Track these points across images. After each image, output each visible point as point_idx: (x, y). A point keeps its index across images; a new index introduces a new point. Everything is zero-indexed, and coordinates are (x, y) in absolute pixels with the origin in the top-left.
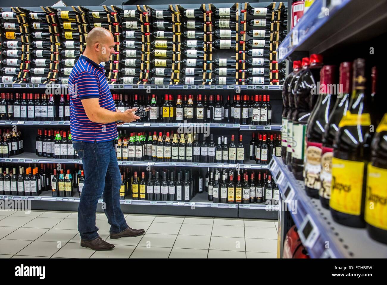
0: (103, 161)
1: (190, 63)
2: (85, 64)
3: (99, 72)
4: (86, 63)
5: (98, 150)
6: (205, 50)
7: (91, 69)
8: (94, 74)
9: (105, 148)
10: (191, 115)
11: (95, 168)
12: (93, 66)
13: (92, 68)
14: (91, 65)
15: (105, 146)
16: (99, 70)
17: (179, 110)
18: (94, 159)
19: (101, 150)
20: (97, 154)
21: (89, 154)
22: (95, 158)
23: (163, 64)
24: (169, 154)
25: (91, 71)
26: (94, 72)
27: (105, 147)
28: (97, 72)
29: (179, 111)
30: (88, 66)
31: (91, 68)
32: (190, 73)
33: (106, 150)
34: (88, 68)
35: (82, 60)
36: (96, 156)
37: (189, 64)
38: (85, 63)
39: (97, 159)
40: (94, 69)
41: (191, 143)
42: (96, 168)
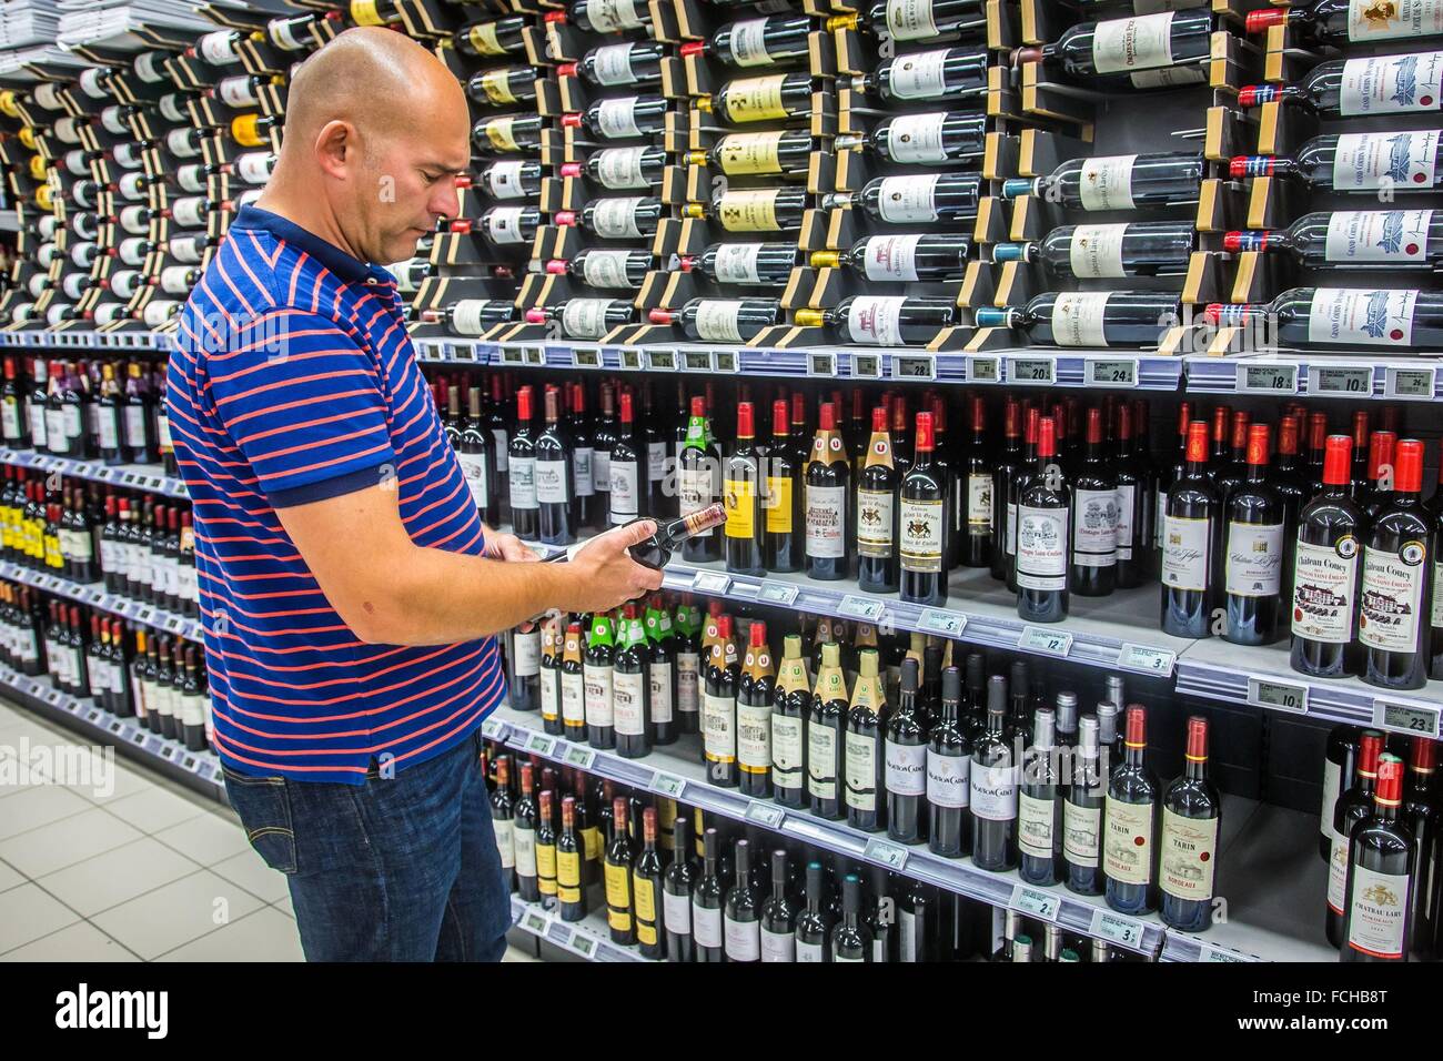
0: (420, 890)
1: (901, 203)
2: (272, 263)
3: (372, 307)
4: (278, 252)
5: (386, 828)
6: (994, 107)
7: (316, 293)
8: (342, 324)
9: (432, 810)
10: (881, 536)
11: (369, 929)
12: (326, 271)
13: (319, 283)
14: (312, 268)
15: (430, 793)
16: (369, 296)
17: (822, 499)
18: (362, 880)
19: (410, 828)
20: (384, 853)
21: (334, 854)
22: (371, 874)
23: (761, 215)
24: (757, 748)
25: (315, 304)
26: (336, 306)
27: (434, 800)
28: (354, 308)
29: (822, 507)
30: (296, 272)
31: (313, 284)
32: (893, 267)
33: (435, 818)
34: (293, 283)
35: (253, 239)
36: (377, 864)
37: (897, 209)
38: (270, 256)
39: (382, 881)
40: (338, 293)
41: (875, 710)
42: (379, 932)
